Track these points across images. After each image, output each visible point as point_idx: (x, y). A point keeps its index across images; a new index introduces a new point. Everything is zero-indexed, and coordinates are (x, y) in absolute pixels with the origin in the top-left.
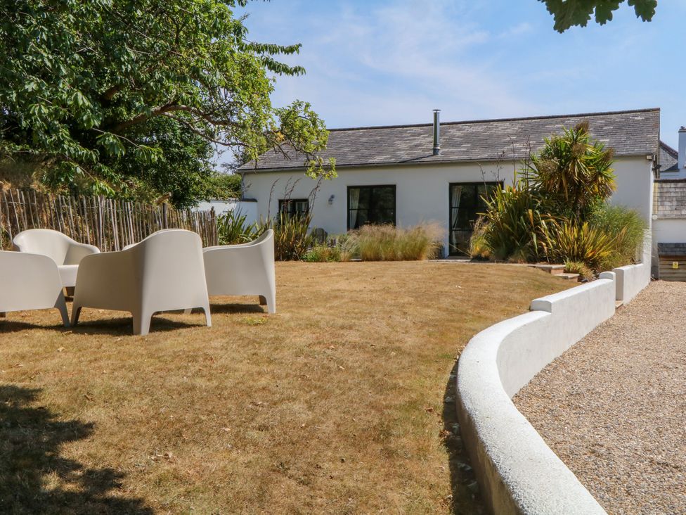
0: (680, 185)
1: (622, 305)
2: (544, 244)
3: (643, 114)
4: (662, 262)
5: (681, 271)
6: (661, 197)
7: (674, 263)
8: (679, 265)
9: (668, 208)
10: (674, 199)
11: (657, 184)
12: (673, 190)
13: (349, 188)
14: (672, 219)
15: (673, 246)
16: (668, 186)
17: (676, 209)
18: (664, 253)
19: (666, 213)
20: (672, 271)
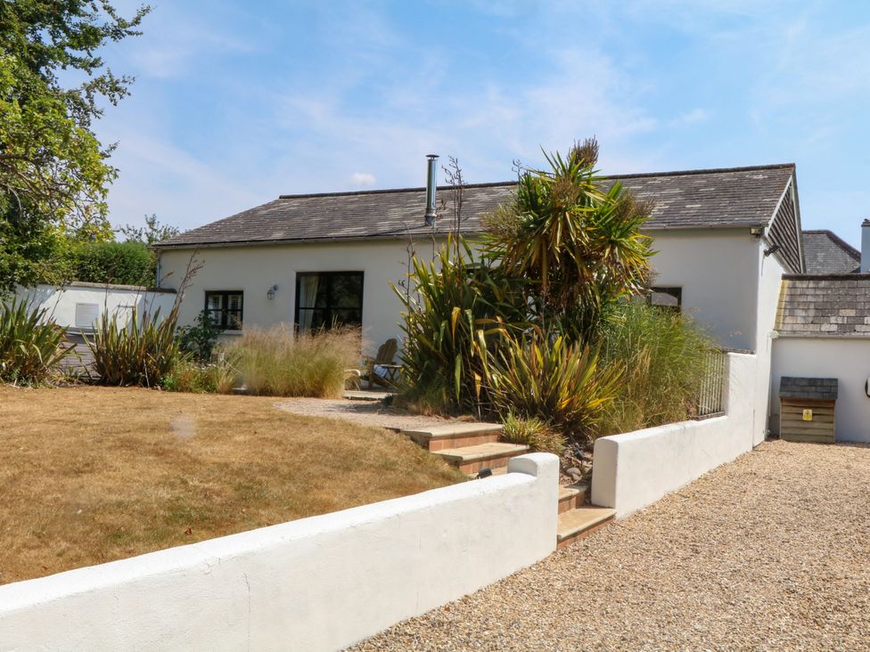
0: (823, 284)
1: (612, 517)
2: (478, 378)
3: (769, 171)
4: (786, 409)
5: (816, 425)
6: (791, 302)
7: (805, 411)
8: (813, 415)
9: (800, 320)
10: (812, 306)
11: (787, 282)
12: (811, 292)
13: (300, 275)
14: (805, 338)
15: (805, 383)
16: (805, 286)
17: (812, 323)
18: (788, 395)
19: (797, 328)
20: (801, 425)
